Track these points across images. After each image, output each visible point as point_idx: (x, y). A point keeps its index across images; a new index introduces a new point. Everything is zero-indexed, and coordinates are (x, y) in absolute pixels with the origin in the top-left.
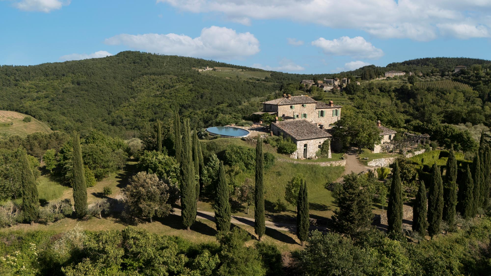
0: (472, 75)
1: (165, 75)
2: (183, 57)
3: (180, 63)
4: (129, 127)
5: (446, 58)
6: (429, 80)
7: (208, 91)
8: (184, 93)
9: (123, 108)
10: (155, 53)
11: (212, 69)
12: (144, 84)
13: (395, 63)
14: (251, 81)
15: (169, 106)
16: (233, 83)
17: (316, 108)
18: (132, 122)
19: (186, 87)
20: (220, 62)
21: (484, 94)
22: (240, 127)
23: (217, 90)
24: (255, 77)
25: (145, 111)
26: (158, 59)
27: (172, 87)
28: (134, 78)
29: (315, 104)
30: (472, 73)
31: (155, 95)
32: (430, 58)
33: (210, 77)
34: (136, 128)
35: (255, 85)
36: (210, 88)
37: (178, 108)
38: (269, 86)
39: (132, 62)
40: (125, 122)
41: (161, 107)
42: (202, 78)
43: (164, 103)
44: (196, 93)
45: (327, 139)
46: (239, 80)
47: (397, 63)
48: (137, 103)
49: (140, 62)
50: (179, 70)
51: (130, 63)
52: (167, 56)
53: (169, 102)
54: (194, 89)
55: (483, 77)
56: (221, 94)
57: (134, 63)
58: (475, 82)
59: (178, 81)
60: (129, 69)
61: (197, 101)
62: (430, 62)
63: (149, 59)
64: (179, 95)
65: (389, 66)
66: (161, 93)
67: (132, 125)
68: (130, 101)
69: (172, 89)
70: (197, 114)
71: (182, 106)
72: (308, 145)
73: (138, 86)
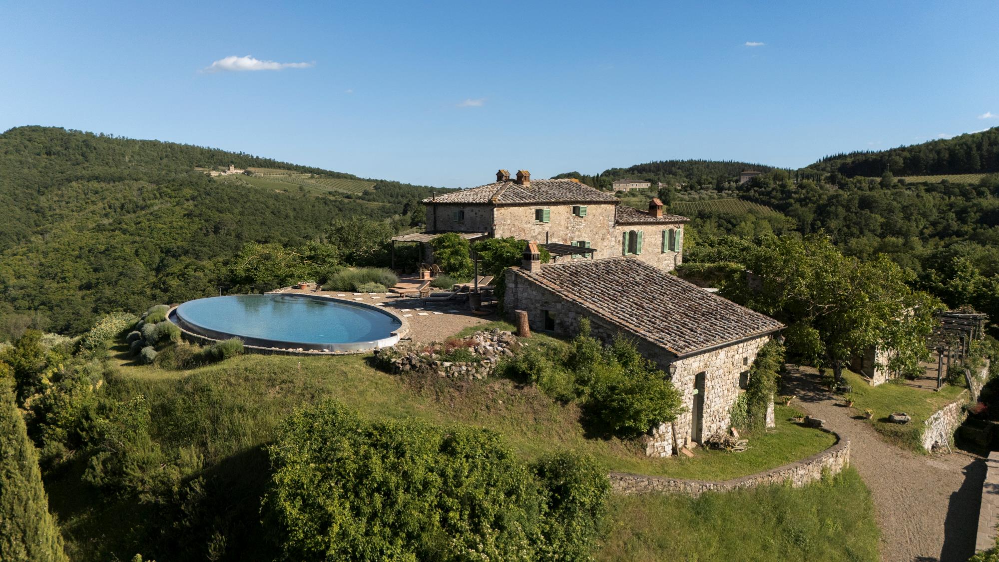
0: (773, 189)
1: (126, 182)
2: (173, 144)
3: (167, 156)
4: (25, 303)
5: (705, 161)
6: (697, 197)
7: (232, 216)
8: (171, 222)
9: (11, 258)
10: (102, 134)
11: (242, 171)
12: (71, 200)
13: (616, 169)
14: (332, 198)
15: (133, 251)
16: (291, 202)
17: (617, 223)
18: (34, 293)
19: (177, 208)
20: (260, 157)
21: (803, 224)
22: (341, 296)
23: (253, 214)
24: (341, 191)
25: (68, 264)
26: (111, 145)
27: (142, 208)
28: (46, 188)
29: (612, 207)
30: (772, 185)
31: (98, 226)
32: (678, 162)
33: (237, 188)
34: (42, 307)
35: (341, 206)
36: (236, 211)
37: (156, 256)
38: (372, 210)
39: (44, 151)
40: (13, 293)
41: (113, 255)
42: (218, 189)
43: (120, 246)
44: (203, 221)
45: (766, 339)
46: (304, 196)
47: (621, 169)
48: (49, 245)
49: (64, 152)
50: (164, 172)
51: (39, 154)
52: (134, 140)
53: (135, 242)
54: (197, 212)
55: (795, 193)
56: (263, 224)
57: (49, 154)
58: (781, 202)
59: (158, 195)
60: (35, 166)
61: (205, 239)
62: (679, 168)
63: (87, 146)
64: (159, 226)
65: (606, 176)
66: (114, 221)
67: (32, 300)
68: (30, 242)
69: (143, 212)
70: (202, 269)
71: (168, 252)
72: (708, 375)
73: (54, 206)
